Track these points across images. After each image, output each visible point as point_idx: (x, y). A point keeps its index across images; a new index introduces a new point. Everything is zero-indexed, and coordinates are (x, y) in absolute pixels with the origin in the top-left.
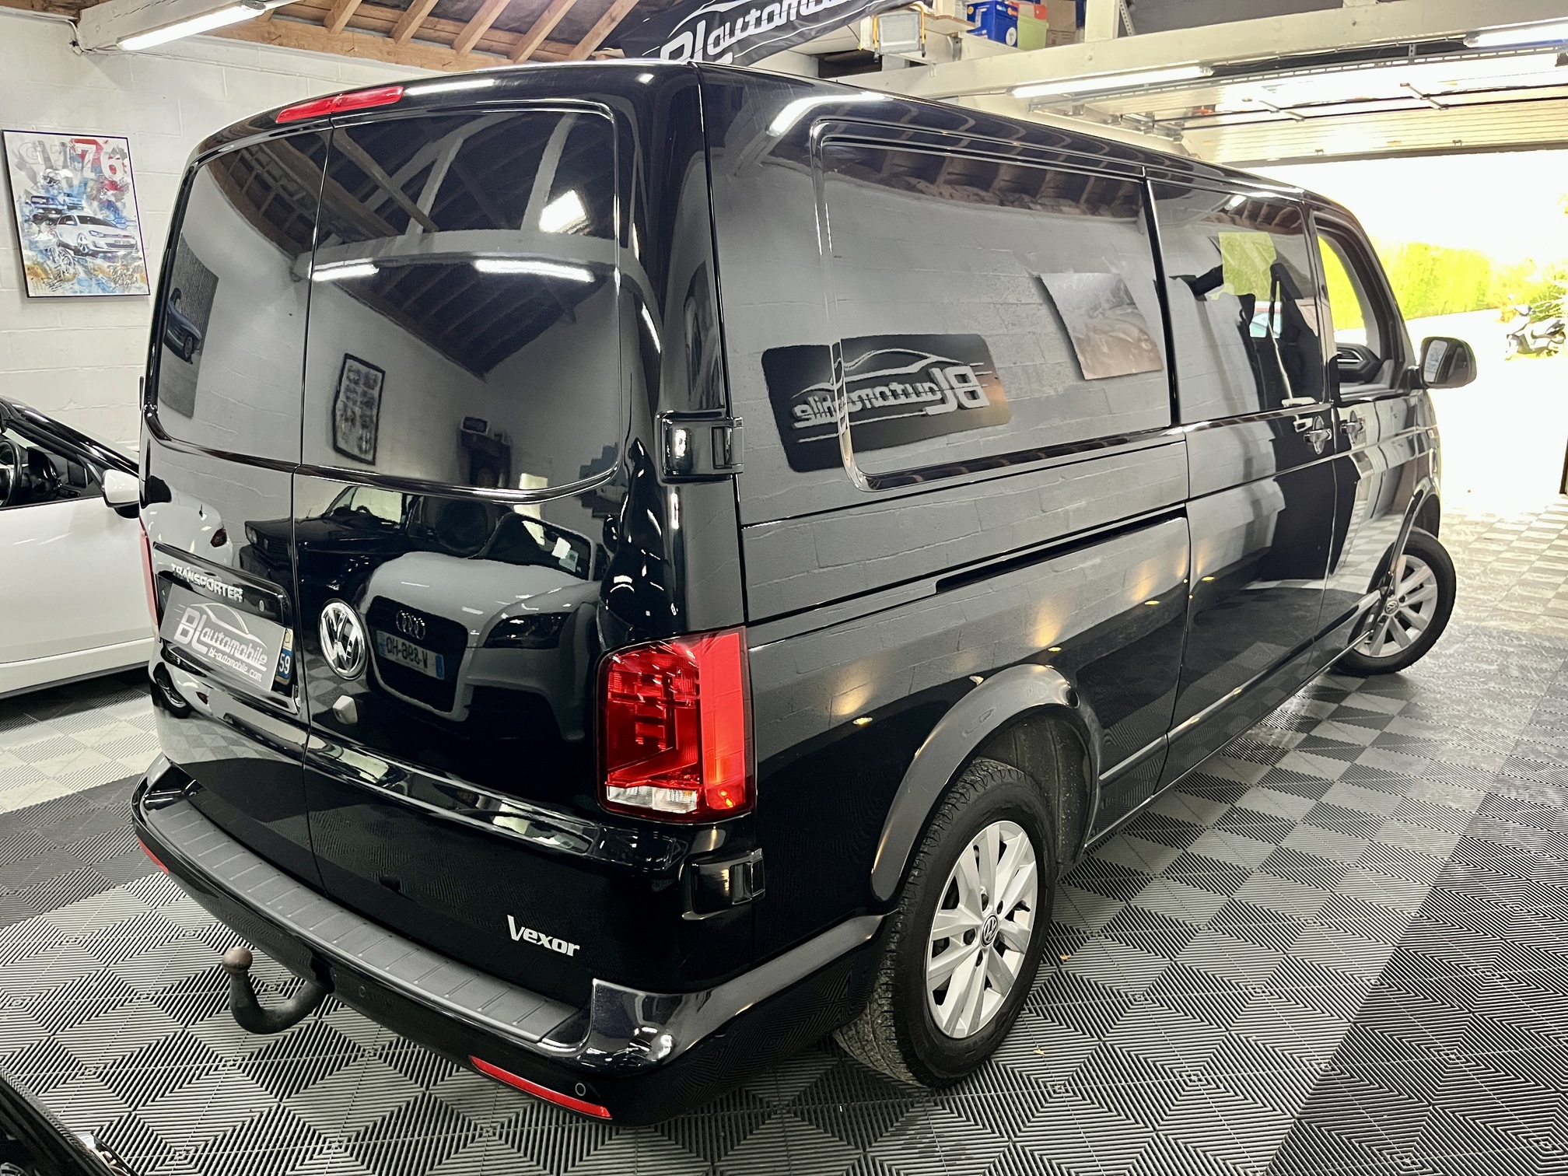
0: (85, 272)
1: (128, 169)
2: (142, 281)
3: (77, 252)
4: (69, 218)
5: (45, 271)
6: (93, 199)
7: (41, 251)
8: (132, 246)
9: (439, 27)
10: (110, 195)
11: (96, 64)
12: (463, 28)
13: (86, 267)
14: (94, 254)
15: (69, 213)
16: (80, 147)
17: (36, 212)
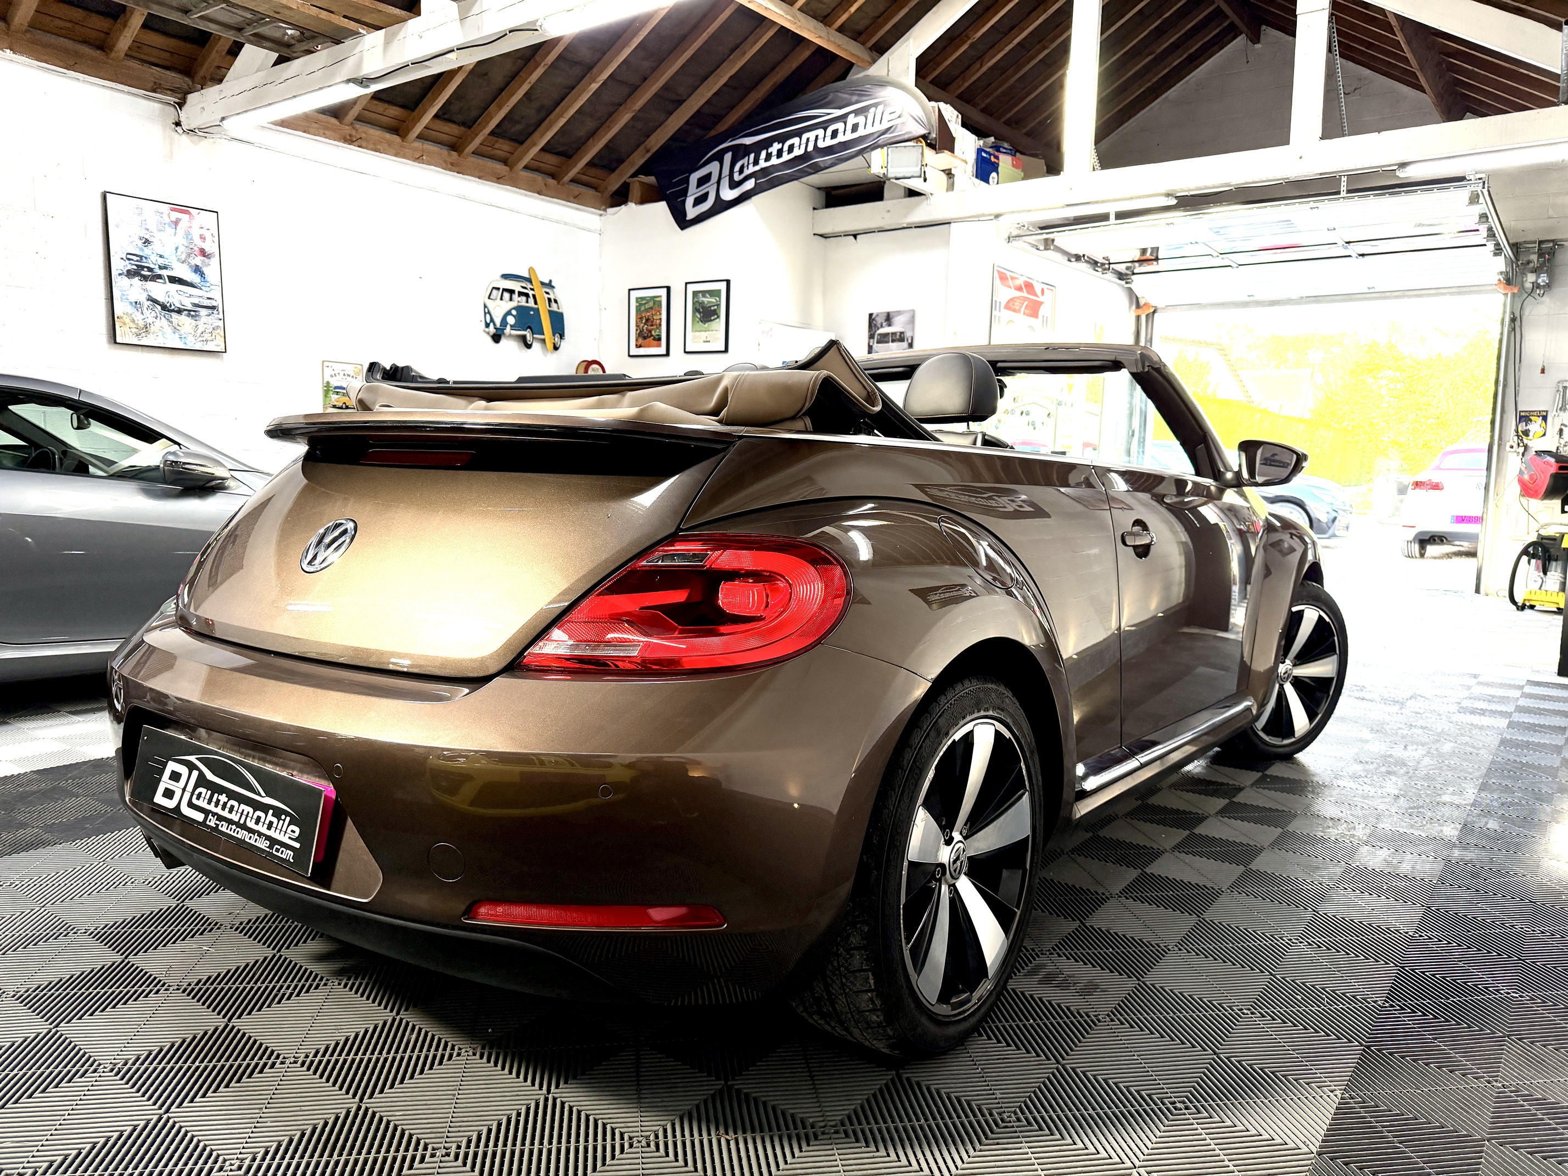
0: (170, 326)
1: (216, 239)
2: (220, 340)
3: (164, 307)
4: (160, 277)
5: (133, 321)
6: (183, 263)
7: (131, 303)
10: (198, 260)
11: (195, 143)
12: (517, 149)
13: (171, 322)
15: (160, 272)
16: (175, 215)
17: (129, 267)
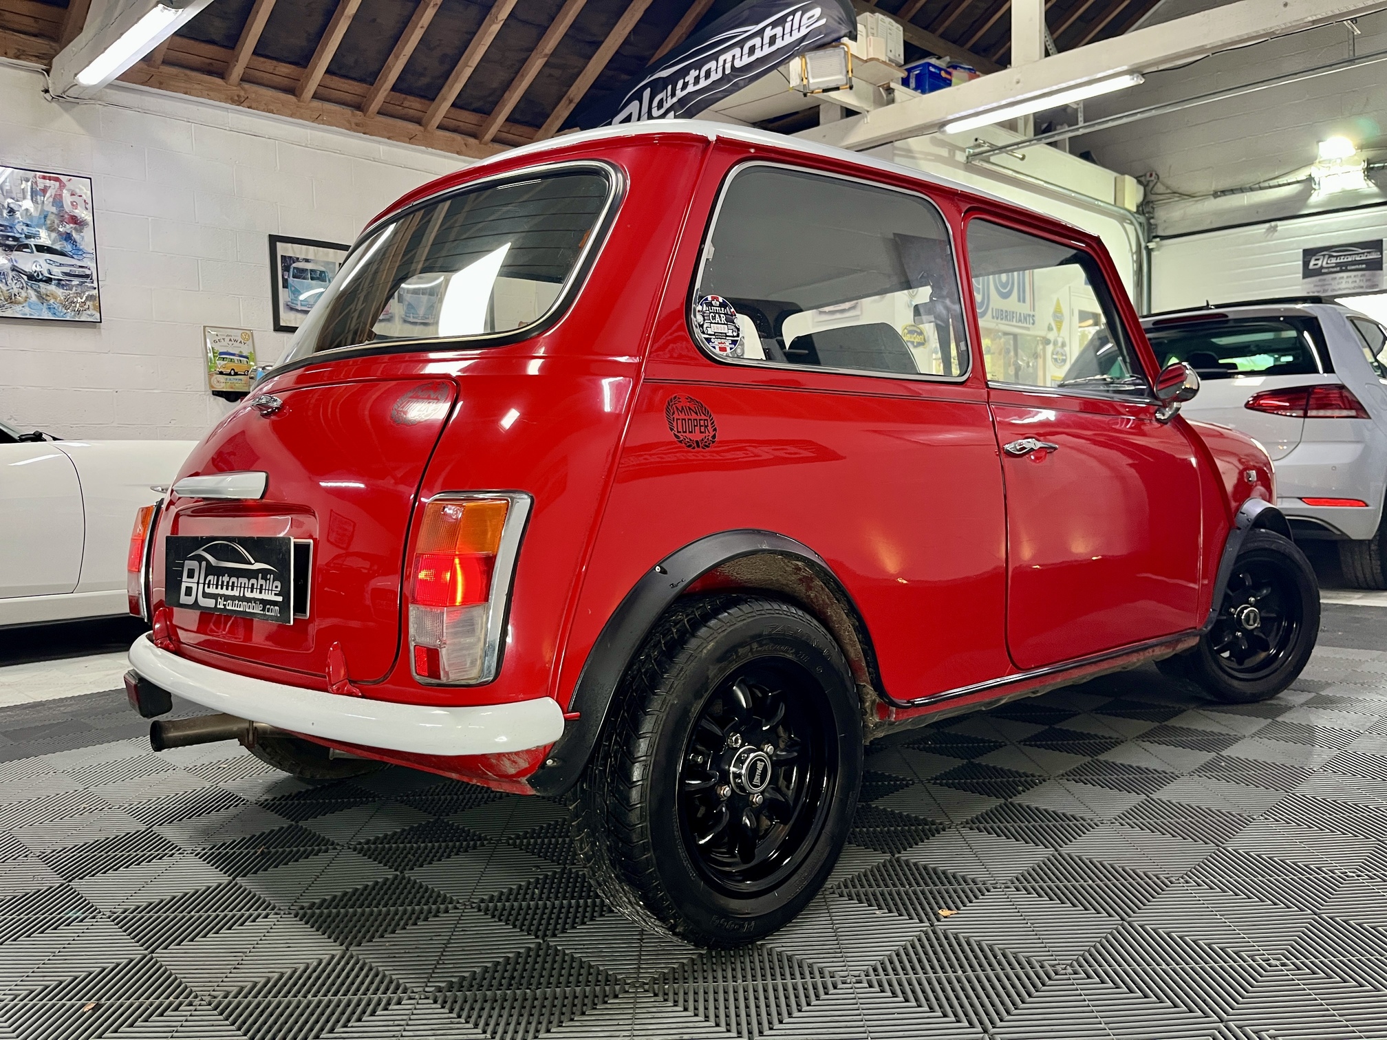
0: (38, 297)
1: (89, 206)
2: (94, 309)
3: (31, 277)
4: (27, 246)
6: (52, 231)
8: (87, 276)
9: (406, 104)
10: (69, 228)
11: (66, 110)
13: (38, 292)
14: (48, 281)
15: (27, 242)
16: (41, 183)
